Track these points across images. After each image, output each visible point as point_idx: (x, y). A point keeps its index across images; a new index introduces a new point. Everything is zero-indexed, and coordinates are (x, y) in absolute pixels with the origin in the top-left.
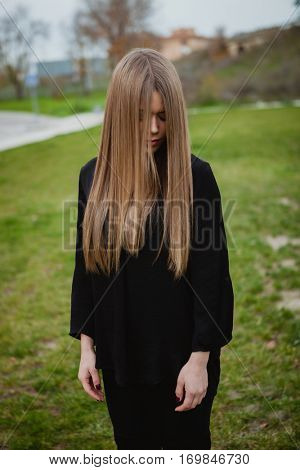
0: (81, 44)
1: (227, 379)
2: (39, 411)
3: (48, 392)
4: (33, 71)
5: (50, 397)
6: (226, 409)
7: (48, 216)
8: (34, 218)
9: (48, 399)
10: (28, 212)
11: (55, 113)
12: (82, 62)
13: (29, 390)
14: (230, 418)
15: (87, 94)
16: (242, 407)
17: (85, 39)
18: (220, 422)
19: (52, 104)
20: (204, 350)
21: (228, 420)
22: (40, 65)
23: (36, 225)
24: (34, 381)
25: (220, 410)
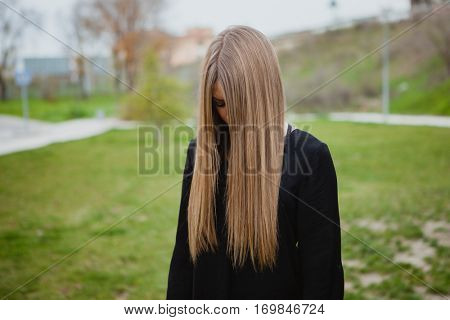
0: (80, 39)
7: (57, 231)
8: (40, 233)
10: (31, 227)
11: (47, 118)
12: (80, 61)
15: (84, 97)
17: (85, 33)
19: (43, 108)
22: (28, 61)
23: (43, 241)
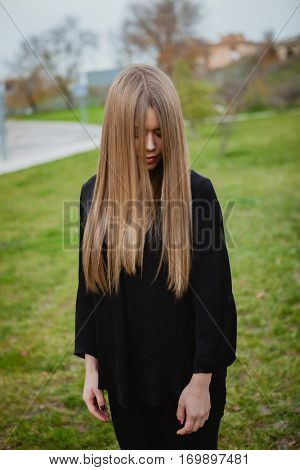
0: (130, 53)
1: (258, 394)
2: (67, 427)
3: (77, 408)
4: (84, 82)
5: (79, 413)
6: (254, 426)
9: (77, 415)
13: (58, 406)
14: (258, 435)
16: (272, 423)
17: (134, 48)
18: (248, 439)
20: (206, 371)
21: (256, 437)
22: (90, 75)
24: (63, 397)
25: (249, 427)
